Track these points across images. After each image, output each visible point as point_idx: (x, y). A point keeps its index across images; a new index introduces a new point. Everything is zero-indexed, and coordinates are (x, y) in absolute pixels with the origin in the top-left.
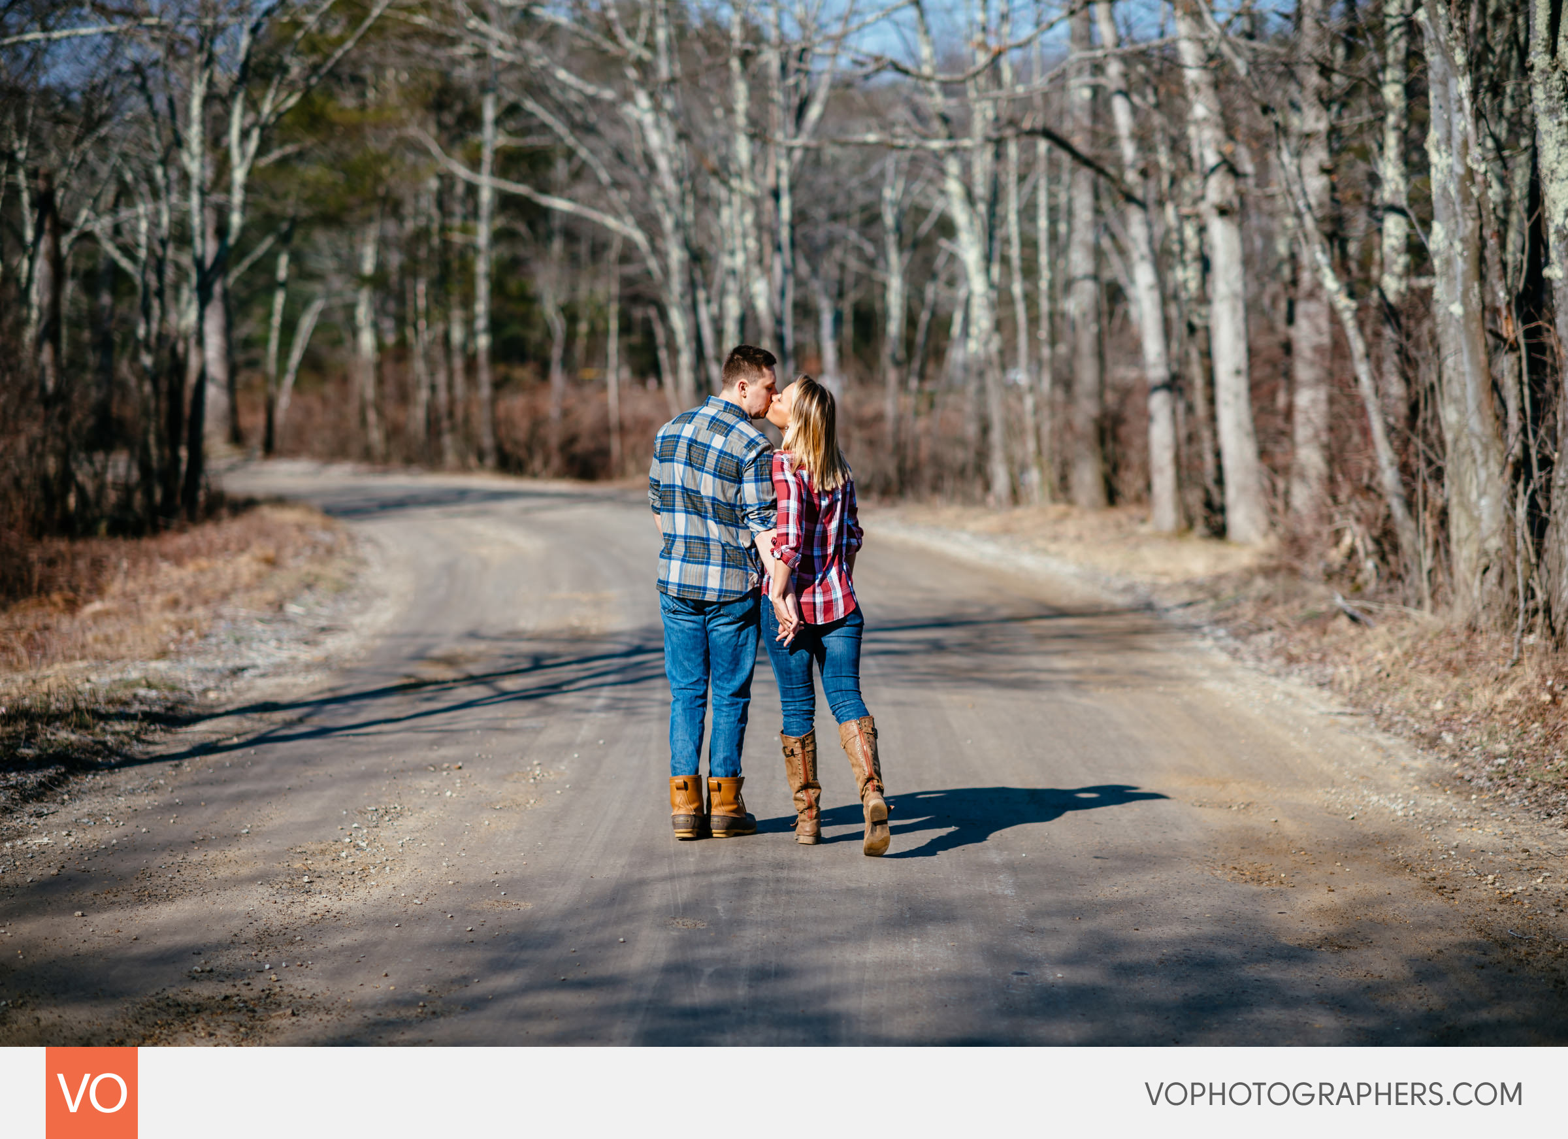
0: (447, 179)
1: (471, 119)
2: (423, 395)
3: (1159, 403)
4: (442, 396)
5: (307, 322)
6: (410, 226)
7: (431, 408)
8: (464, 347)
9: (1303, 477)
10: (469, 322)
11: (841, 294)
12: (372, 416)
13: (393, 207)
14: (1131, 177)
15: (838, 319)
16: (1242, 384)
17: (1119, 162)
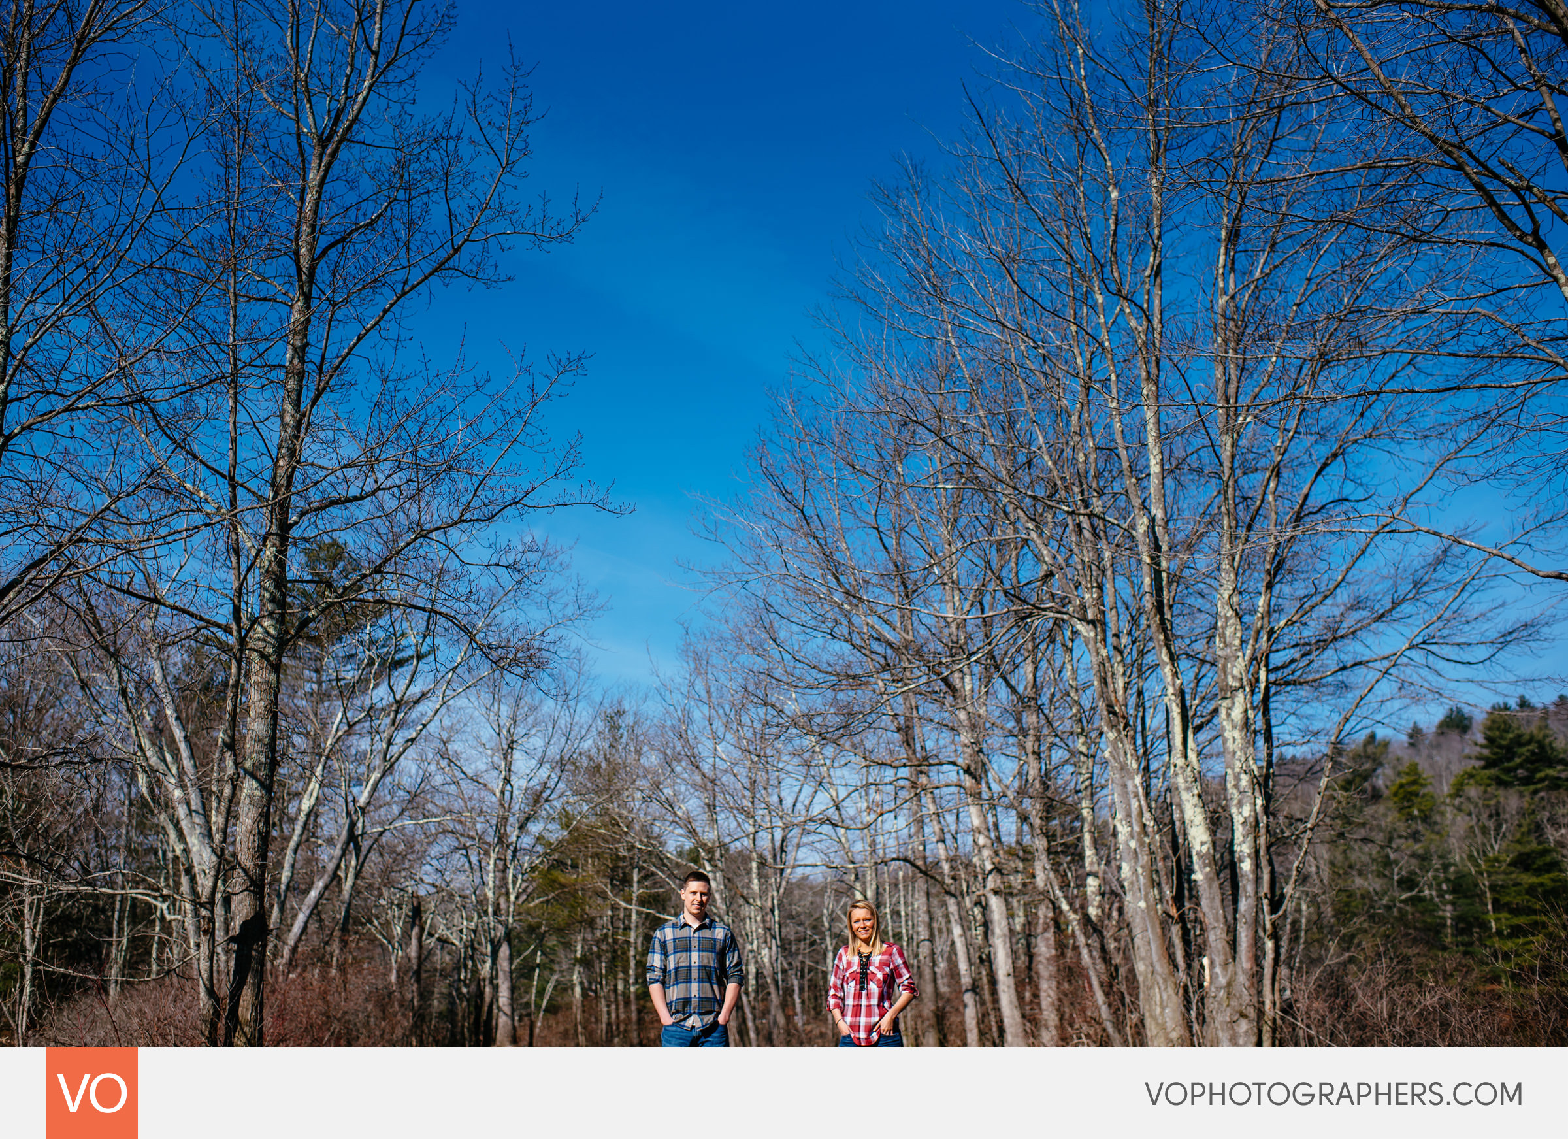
0: (614, 908)
1: (626, 881)
2: (605, 1017)
3: (968, 998)
4: (613, 1016)
5: (550, 988)
6: (598, 934)
7: (609, 1024)
8: (624, 994)
9: (1047, 1028)
10: (626, 981)
11: (802, 976)
12: (580, 1028)
13: (591, 923)
14: (948, 881)
15: (801, 989)
16: (1011, 981)
17: (942, 874)
